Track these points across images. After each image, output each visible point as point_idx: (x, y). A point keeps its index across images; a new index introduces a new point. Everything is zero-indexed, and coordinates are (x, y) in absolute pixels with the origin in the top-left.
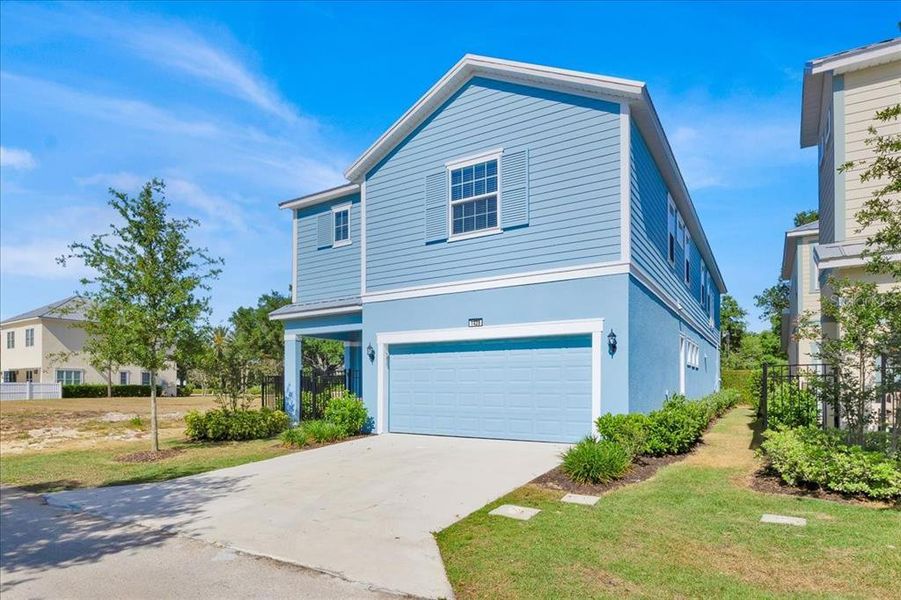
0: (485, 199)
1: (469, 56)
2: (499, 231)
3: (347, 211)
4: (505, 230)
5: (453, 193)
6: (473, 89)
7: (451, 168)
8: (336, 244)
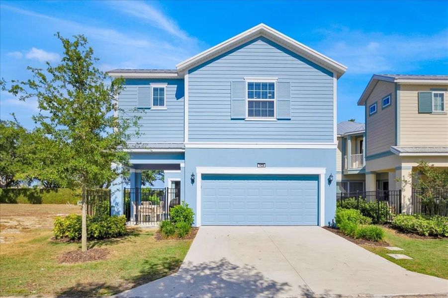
0: (266, 102)
1: (262, 24)
2: (275, 120)
3: (164, 88)
4: (278, 119)
5: (248, 94)
6: (260, 42)
7: (248, 81)
8: (153, 108)
